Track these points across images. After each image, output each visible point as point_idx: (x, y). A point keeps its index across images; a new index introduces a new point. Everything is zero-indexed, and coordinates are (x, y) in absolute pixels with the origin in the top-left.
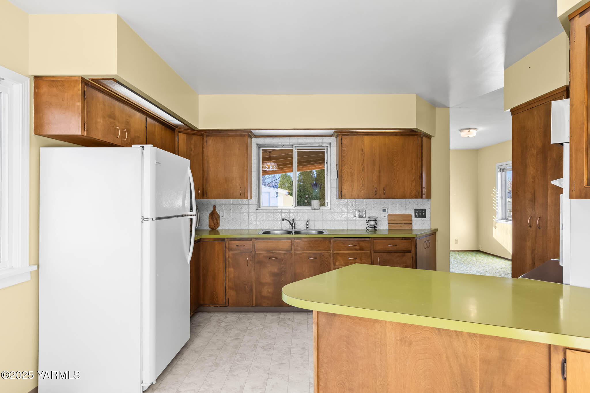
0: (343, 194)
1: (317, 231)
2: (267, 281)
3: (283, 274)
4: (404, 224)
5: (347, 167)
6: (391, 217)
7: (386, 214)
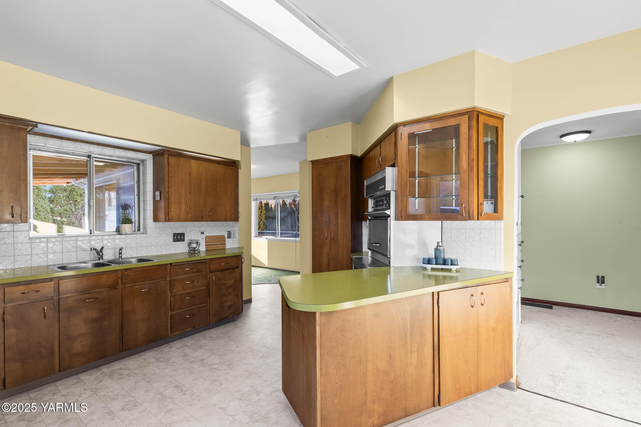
0: (170, 217)
1: (136, 259)
2: (81, 332)
3: (106, 316)
4: (220, 244)
5: (174, 189)
6: (208, 240)
7: (204, 236)
